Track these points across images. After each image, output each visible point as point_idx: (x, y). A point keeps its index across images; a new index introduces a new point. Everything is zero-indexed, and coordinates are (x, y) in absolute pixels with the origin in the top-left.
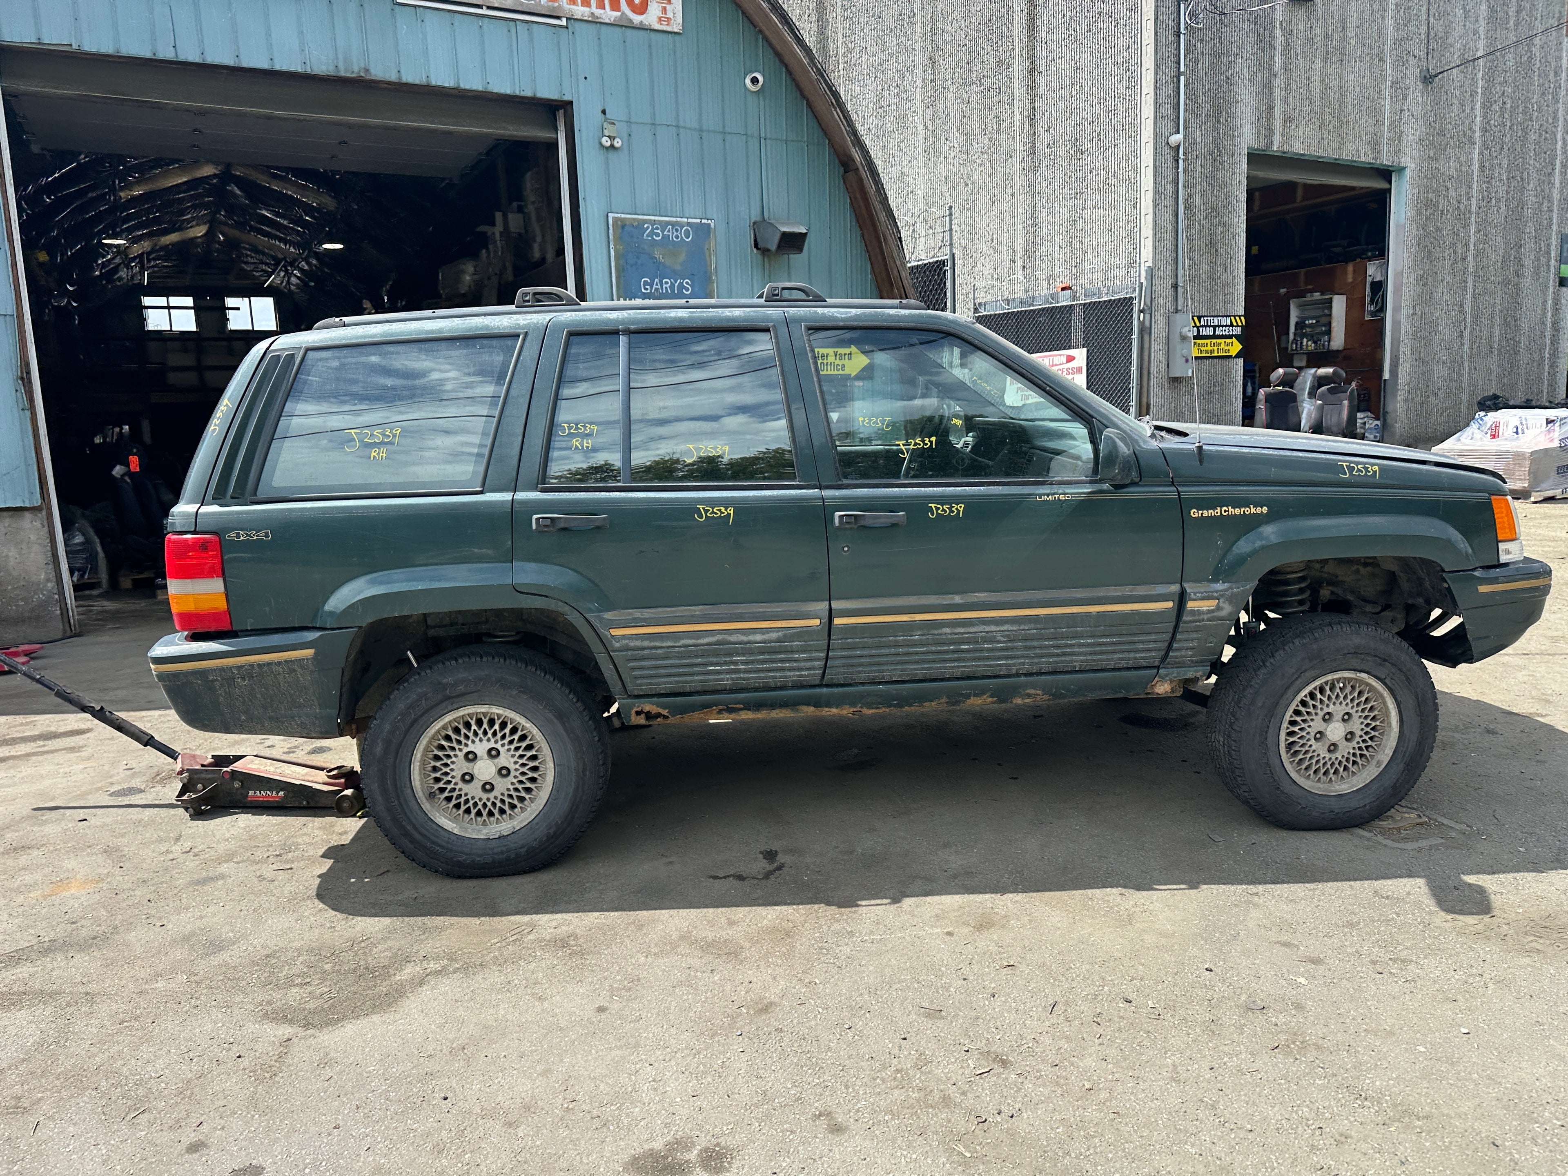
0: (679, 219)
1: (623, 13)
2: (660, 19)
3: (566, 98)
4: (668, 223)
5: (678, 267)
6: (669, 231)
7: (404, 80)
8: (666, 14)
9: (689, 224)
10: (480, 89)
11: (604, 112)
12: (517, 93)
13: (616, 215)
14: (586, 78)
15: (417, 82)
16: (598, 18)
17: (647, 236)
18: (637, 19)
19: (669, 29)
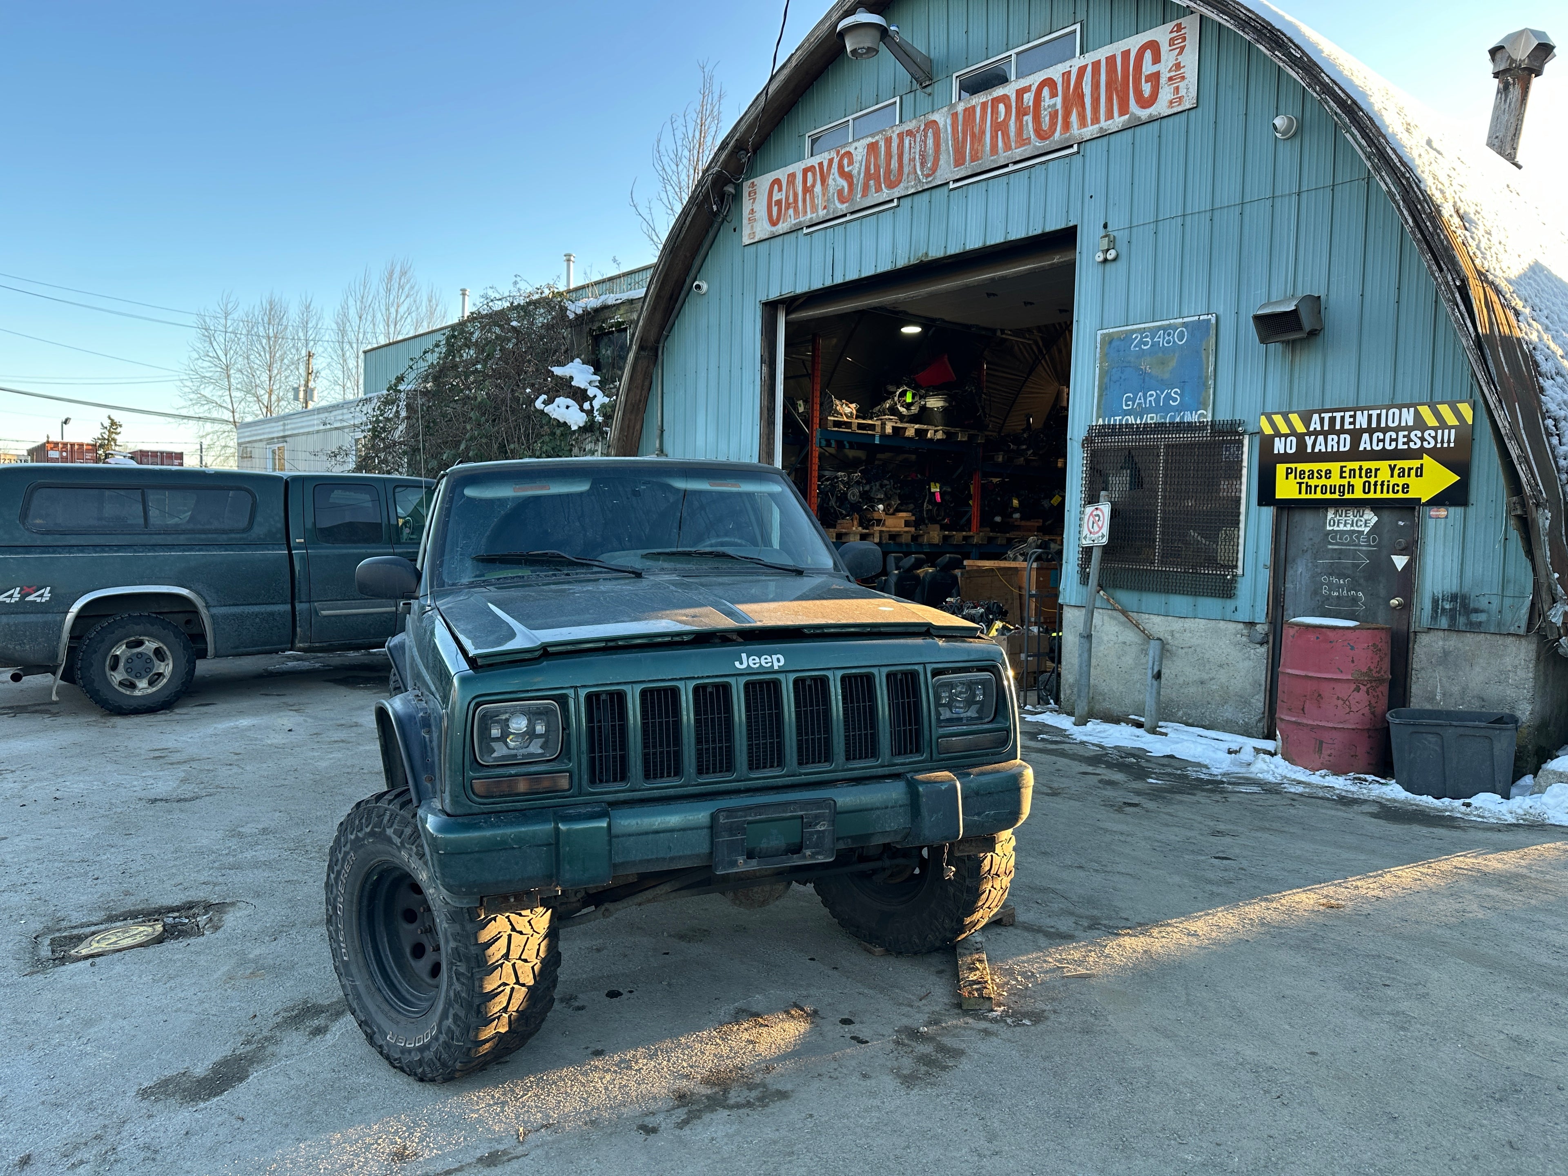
0: (1172, 321)
1: (1133, 114)
2: (1171, 102)
3: (1071, 224)
4: (1159, 328)
5: (1166, 376)
6: (1159, 337)
7: (948, 253)
8: (1178, 93)
9: (1184, 325)
10: (1002, 240)
11: (1105, 226)
12: (1030, 234)
13: (1105, 331)
14: (1091, 197)
15: (957, 251)
16: (1106, 130)
17: (1135, 347)
18: (1144, 114)
19: (1180, 109)
